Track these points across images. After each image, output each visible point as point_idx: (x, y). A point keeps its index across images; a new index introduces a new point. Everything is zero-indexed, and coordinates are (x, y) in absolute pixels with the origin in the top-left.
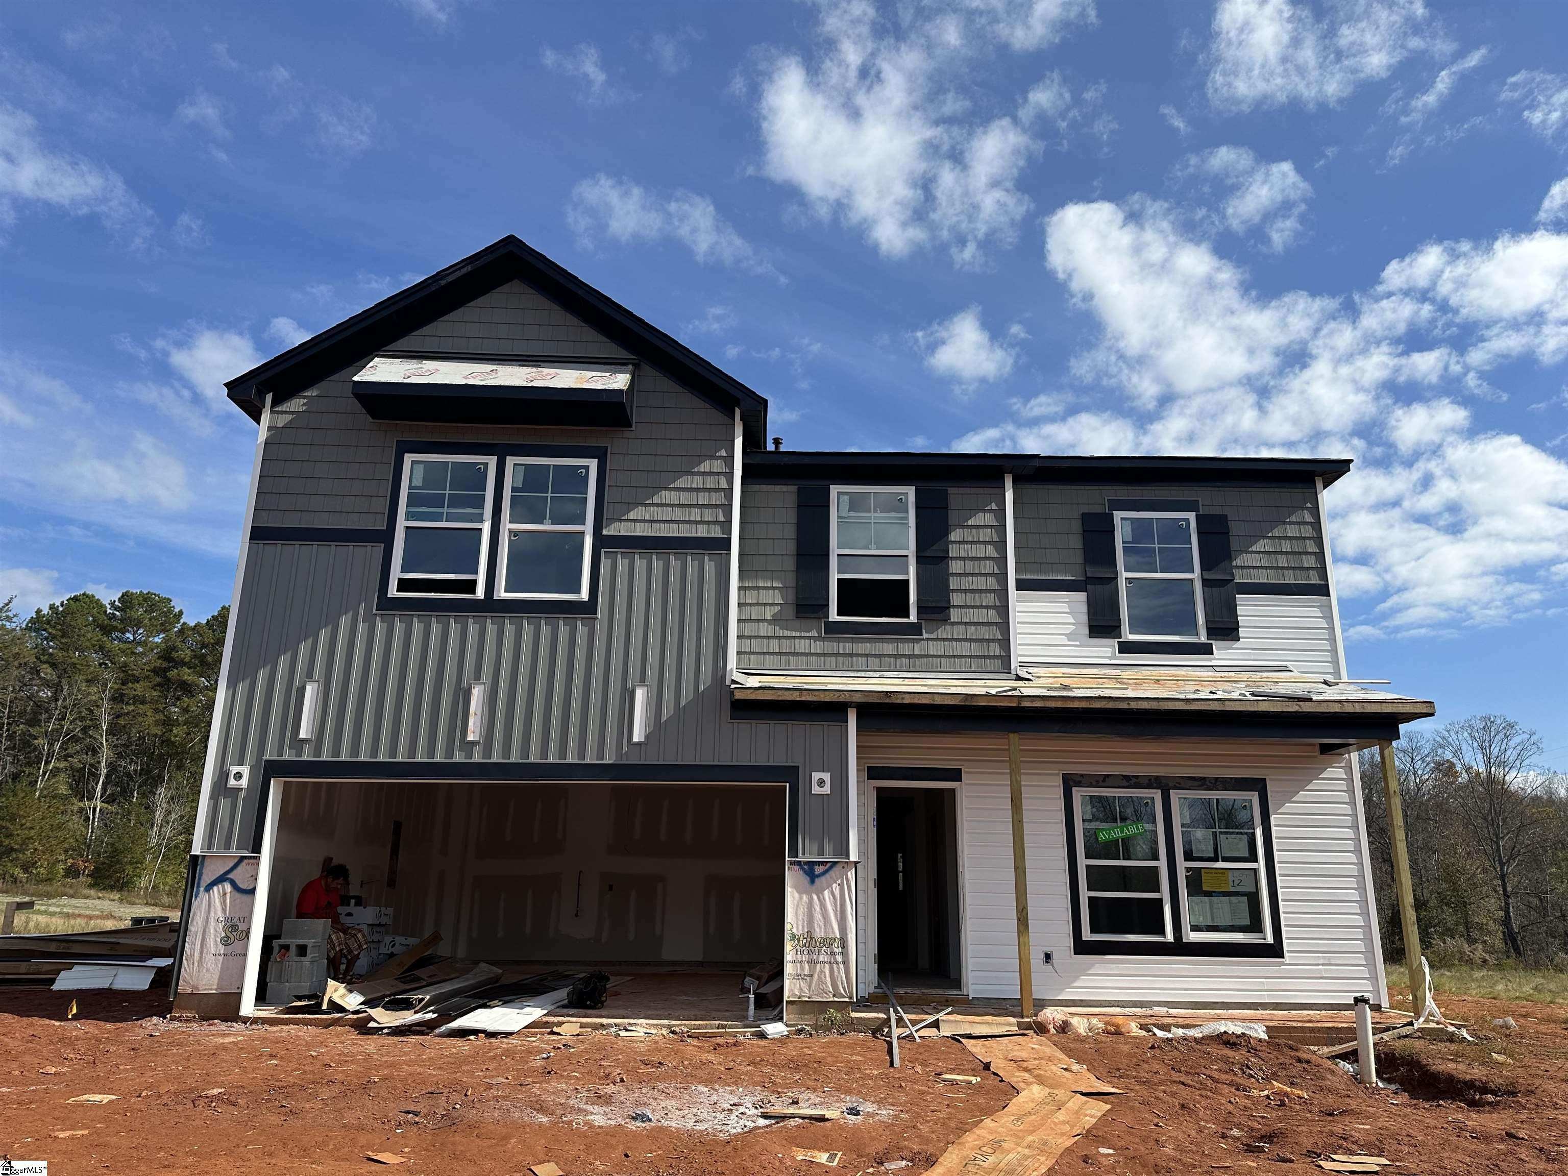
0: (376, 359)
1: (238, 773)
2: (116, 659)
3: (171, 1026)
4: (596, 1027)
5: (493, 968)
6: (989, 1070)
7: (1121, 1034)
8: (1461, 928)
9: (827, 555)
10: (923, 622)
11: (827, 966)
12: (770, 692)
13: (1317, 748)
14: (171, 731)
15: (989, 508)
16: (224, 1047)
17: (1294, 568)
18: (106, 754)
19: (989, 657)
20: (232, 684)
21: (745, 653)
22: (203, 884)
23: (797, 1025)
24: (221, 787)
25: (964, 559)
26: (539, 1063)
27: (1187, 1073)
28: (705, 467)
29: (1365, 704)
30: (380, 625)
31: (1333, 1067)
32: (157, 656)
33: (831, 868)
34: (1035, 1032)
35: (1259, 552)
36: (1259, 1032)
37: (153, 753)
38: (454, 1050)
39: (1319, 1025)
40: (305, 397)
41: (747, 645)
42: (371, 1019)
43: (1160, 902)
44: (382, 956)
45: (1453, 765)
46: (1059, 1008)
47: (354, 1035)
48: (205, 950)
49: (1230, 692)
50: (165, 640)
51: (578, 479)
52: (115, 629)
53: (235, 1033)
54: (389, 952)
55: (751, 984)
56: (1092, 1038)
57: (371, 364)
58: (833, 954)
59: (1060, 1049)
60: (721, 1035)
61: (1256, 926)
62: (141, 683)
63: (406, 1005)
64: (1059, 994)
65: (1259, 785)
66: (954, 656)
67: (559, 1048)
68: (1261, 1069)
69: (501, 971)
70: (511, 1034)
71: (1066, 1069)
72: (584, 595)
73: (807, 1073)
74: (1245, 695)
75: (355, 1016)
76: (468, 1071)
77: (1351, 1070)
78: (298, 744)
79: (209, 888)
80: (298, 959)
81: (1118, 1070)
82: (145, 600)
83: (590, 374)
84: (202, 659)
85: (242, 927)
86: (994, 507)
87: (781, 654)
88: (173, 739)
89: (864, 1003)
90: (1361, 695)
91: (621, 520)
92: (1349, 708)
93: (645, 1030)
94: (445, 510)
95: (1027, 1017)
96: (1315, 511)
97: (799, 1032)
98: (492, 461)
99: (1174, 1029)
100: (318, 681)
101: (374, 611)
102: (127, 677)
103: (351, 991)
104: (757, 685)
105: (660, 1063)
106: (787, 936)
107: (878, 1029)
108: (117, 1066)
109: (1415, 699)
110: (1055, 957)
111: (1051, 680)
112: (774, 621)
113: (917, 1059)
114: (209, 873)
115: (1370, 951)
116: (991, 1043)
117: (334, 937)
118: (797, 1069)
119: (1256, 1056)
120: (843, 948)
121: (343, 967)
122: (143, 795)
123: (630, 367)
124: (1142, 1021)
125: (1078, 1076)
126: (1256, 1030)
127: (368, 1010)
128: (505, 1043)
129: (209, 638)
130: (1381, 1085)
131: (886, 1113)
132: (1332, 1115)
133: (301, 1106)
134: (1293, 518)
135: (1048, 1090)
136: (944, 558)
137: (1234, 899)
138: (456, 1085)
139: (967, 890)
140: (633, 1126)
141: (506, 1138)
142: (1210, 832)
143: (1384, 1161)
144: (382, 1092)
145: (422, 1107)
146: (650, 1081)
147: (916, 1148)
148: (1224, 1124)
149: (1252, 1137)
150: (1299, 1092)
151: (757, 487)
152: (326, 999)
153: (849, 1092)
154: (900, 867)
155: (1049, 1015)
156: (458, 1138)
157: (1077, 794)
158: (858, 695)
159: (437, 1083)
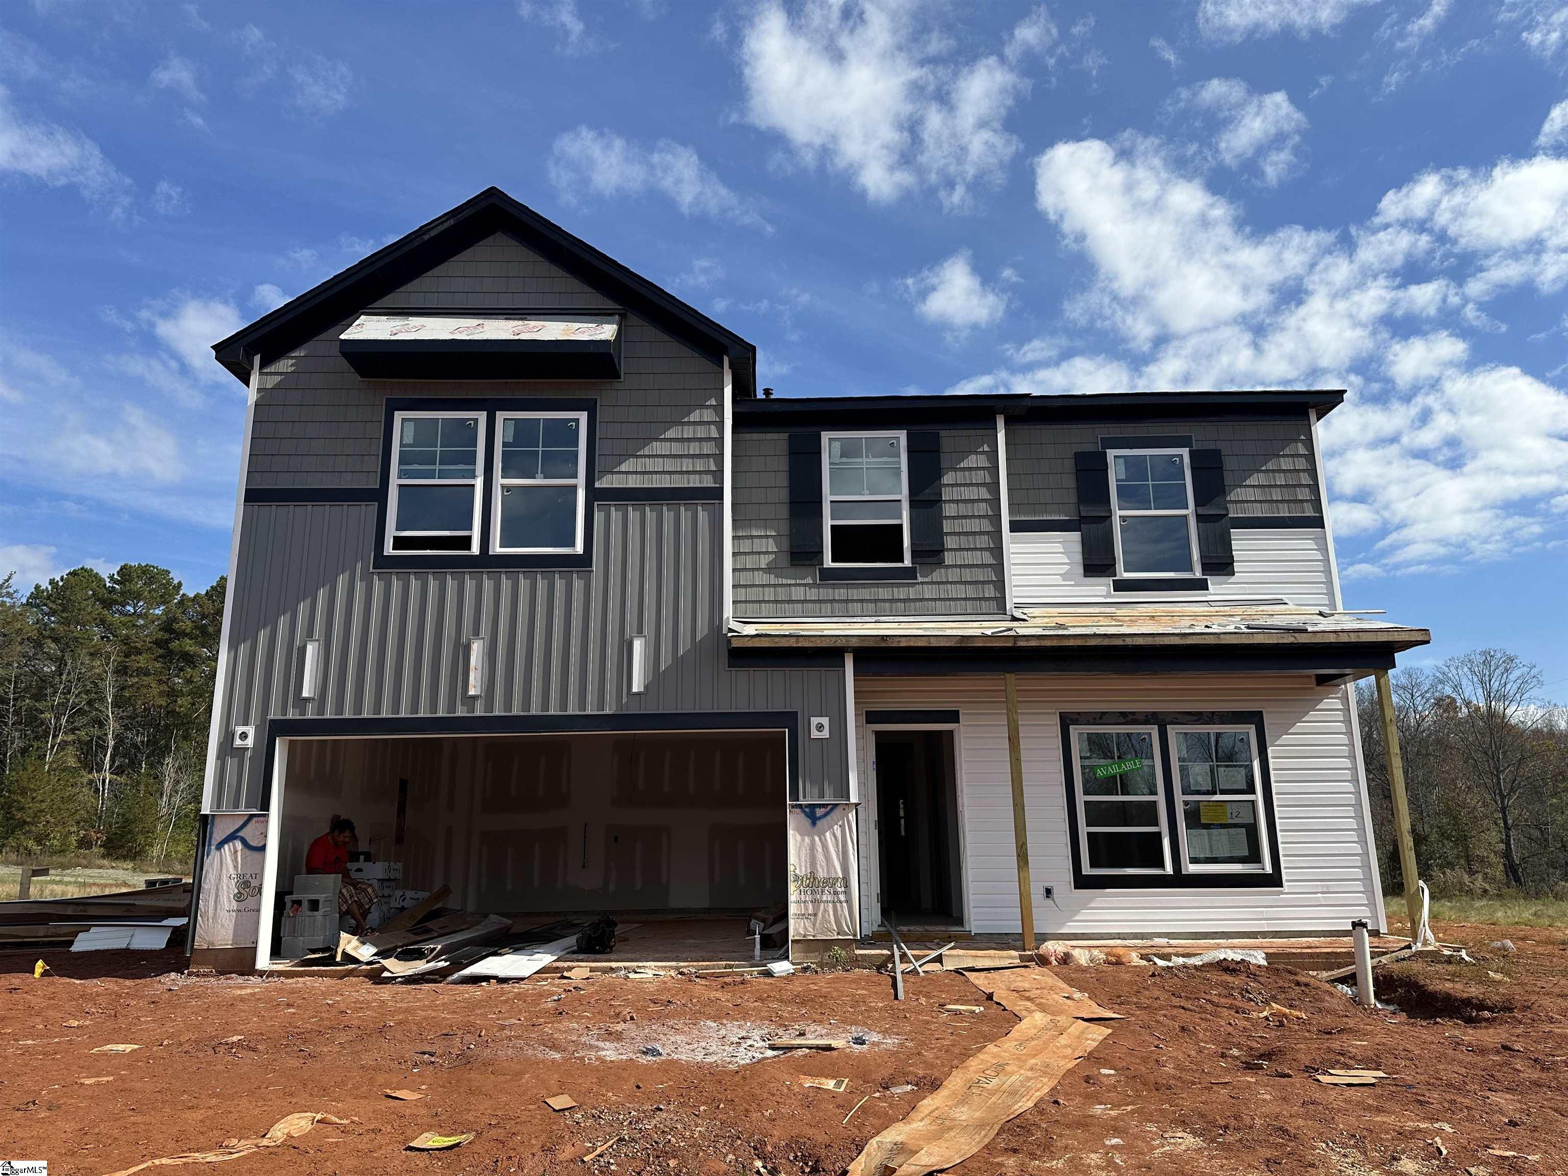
0: (362, 317)
1: (243, 733)
2: (118, 632)
3: (189, 981)
4: (605, 971)
5: (501, 918)
6: (992, 1000)
7: (1122, 964)
8: (1462, 861)
9: (820, 503)
10: (918, 566)
11: (831, 905)
12: (767, 639)
13: (1314, 680)
14: (176, 701)
15: (981, 449)
16: (242, 999)
17: (1288, 501)
18: (112, 727)
19: (984, 599)
20: (233, 646)
21: (741, 602)
22: (214, 843)
23: (802, 963)
24: (227, 747)
25: (957, 502)
26: (551, 1005)
27: (1188, 998)
28: (695, 416)
29: (1360, 634)
30: (377, 584)
31: (1332, 989)
32: (158, 628)
33: (832, 809)
34: (1037, 964)
35: (1253, 486)
36: (1259, 959)
37: (159, 724)
38: (467, 995)
39: (1318, 950)
40: (292, 358)
41: (742, 594)
42: (385, 969)
43: (1158, 835)
44: (393, 910)
45: (1454, 700)
46: (1060, 942)
47: (369, 985)
48: (219, 907)
49: (1225, 626)
50: (166, 612)
51: (569, 434)
52: (115, 602)
53: (253, 986)
54: (400, 906)
55: (757, 926)
56: (1094, 969)
57: (357, 322)
58: (836, 893)
59: (1062, 979)
60: (728, 975)
61: (1254, 856)
62: (144, 655)
63: (418, 955)
64: (1059, 929)
65: (1256, 718)
66: (949, 599)
67: (570, 991)
68: (1260, 993)
69: (510, 922)
70: (523, 979)
71: (1067, 998)
72: (579, 548)
73: (813, 1007)
74: (1240, 628)
75: (369, 967)
76: (481, 1014)
77: (1350, 993)
78: (301, 703)
79: (220, 846)
80: (310, 913)
81: (1119, 997)
82: (144, 573)
83: (576, 325)
84: (203, 630)
85: (254, 883)
86: (986, 448)
87: (776, 602)
88: (177, 709)
89: (866, 941)
90: (1356, 625)
91: (612, 473)
92: (1344, 638)
93: (654, 972)
94: (437, 467)
95: (1029, 950)
96: (1309, 443)
97: (805, 970)
98: (482, 416)
99: (1174, 958)
100: (318, 640)
101: (371, 570)
102: (130, 651)
103: (364, 943)
104: (754, 633)
105: (669, 1002)
106: (791, 878)
107: (882, 965)
108: (138, 1018)
109: (1409, 627)
110: (1056, 893)
111: (1046, 620)
112: (769, 570)
113: (921, 992)
114: (219, 832)
115: (1368, 878)
116: (993, 974)
117: (344, 891)
118: (803, 1003)
119: (1255, 980)
120: (846, 887)
122: (151, 766)
123: (617, 317)
124: (1143, 952)
125: (1080, 1004)
126: (1255, 957)
127: (381, 961)
128: (517, 988)
129: (210, 608)
130: (1379, 1006)
131: (891, 1042)
132: (1330, 1033)
133: (319, 1050)
134: (1287, 451)
135: (1050, 1017)
136: (937, 501)
137: (1232, 831)
138: (469, 1028)
139: (967, 829)
140: (644, 1060)
141: (520, 1074)
142: (1207, 766)
143: (1381, 1074)
144: (398, 1036)
145: (436, 1048)
146: (660, 1017)
147: (921, 1073)
148: (1223, 1045)
149: (1251, 1056)
150: (1298, 1013)
151: (748, 436)
152: (340, 951)
153: (854, 1023)
154: (902, 813)
155: (1050, 947)
156: (473, 1075)
157: (1075, 731)
158: (854, 640)
159: (451, 1026)
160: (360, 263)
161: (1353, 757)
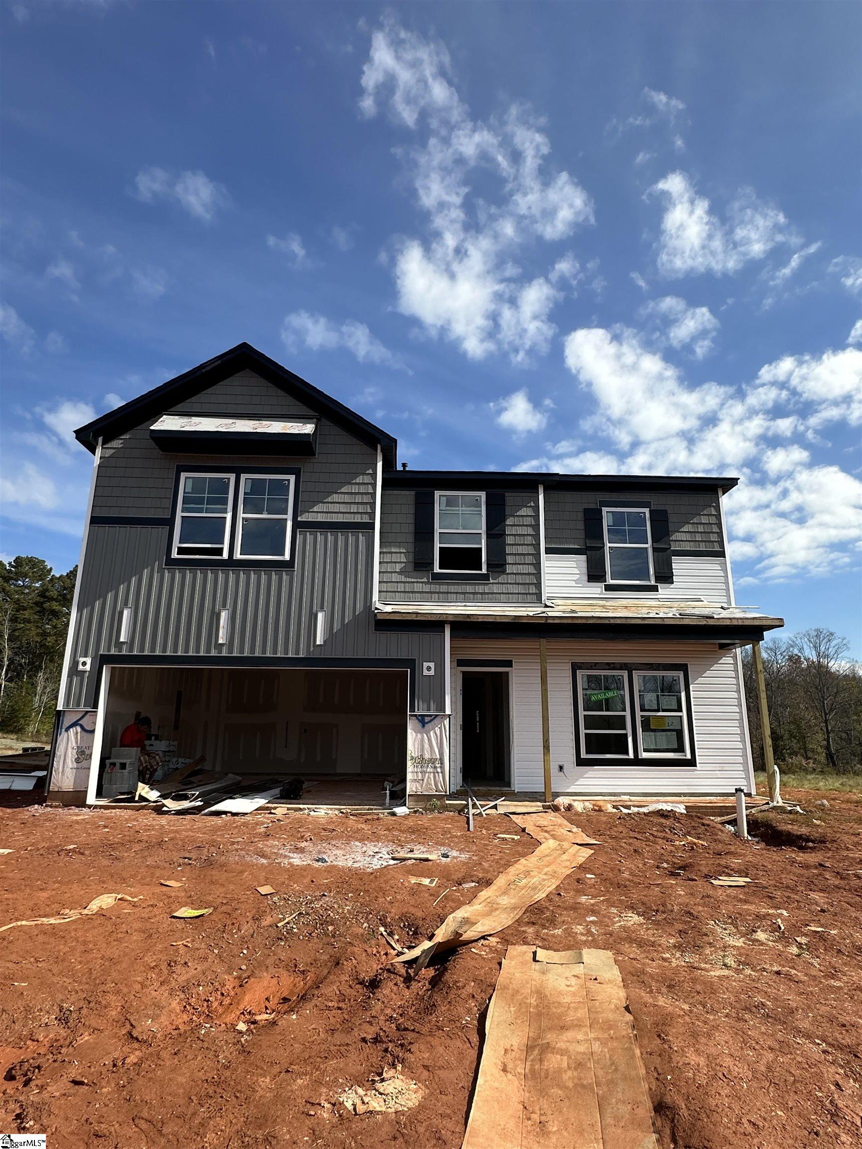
0: (164, 416)
1: (84, 662)
2: (13, 596)
3: (46, 810)
4: (296, 810)
5: (236, 777)
6: (525, 832)
7: (602, 811)
8: (802, 751)
9: (433, 533)
10: (490, 573)
11: (432, 774)
12: (398, 615)
13: (717, 646)
14: (46, 639)
15: (529, 505)
16: (77, 822)
17: (705, 541)
18: (7, 653)
19: (529, 594)
20: (80, 610)
21: (383, 591)
22: (64, 727)
23: (414, 808)
24: (74, 670)
25: (515, 535)
26: (262, 830)
27: (639, 832)
28: (359, 480)
29: (744, 620)
30: (167, 574)
31: (723, 828)
32: (37, 595)
33: (434, 718)
34: (552, 810)
35: (686, 532)
36: (681, 809)
37: (35, 652)
38: (212, 823)
39: (715, 805)
40: (122, 439)
41: (385, 587)
42: (164, 805)
43: (626, 735)
44: (170, 770)
45: (799, 657)
46: (567, 797)
47: (154, 815)
48: (65, 766)
49: (667, 614)
50: (42, 585)
51: (283, 487)
52: (12, 579)
53: (84, 814)
54: (175, 767)
55: (388, 785)
56: (586, 814)
57: (161, 419)
58: (435, 767)
59: (567, 820)
60: (370, 814)
61: (681, 749)
62: (28, 611)
63: (185, 798)
64: (567, 789)
65: (684, 668)
66: (508, 593)
67: (275, 822)
68: (681, 830)
69: (241, 779)
70: (247, 814)
71: (569, 831)
72: (287, 557)
73: (419, 835)
74: (676, 615)
75: (155, 804)
76: (221, 835)
77: (733, 830)
78: (119, 645)
79: (67, 729)
80: (120, 771)
81: (599, 831)
82: (30, 561)
83: (290, 424)
84: (63, 596)
85: (87, 752)
86: (532, 504)
87: (404, 592)
88: (47, 644)
89: (452, 796)
90: (741, 615)
91: (309, 512)
92: (735, 623)
93: (325, 811)
94: (205, 506)
95: (548, 802)
96: (718, 508)
97: (415, 812)
98: (232, 477)
99: (632, 808)
100: (130, 608)
101: (164, 566)
102: (20, 607)
103: (152, 789)
104: (390, 611)
105: (333, 830)
106: (409, 758)
107: (461, 810)
108: (13, 833)
109: (772, 617)
110: (565, 768)
111: (565, 607)
112: (401, 573)
113: (483, 827)
114: (67, 721)
115: (745, 763)
116: (526, 817)
117: (142, 758)
118: (413, 832)
119: (679, 822)
120: (441, 764)
121: (147, 776)
122: (30, 677)
123: (315, 420)
124: (614, 804)
125: (576, 835)
126: (679, 808)
127: (162, 800)
128: (243, 819)
129: (67, 584)
130: (750, 838)
131: (464, 857)
132: (720, 855)
133: (121, 855)
134: (705, 512)
135: (558, 842)
136: (503, 535)
137: (669, 733)
138: (214, 843)
139: (515, 729)
140: (317, 865)
141: (242, 872)
142: (655, 695)
143: (748, 880)
144: (170, 847)
145: (193, 855)
146: (327, 839)
147: (481, 875)
148: (658, 861)
149: (674, 867)
150: (703, 842)
151: (391, 492)
152: (137, 794)
153: (443, 845)
154: (478, 720)
155: (561, 801)
156: (213, 872)
157: (579, 673)
158: (451, 616)
159: (202, 842)
160: (164, 384)
161: (738, 691)
